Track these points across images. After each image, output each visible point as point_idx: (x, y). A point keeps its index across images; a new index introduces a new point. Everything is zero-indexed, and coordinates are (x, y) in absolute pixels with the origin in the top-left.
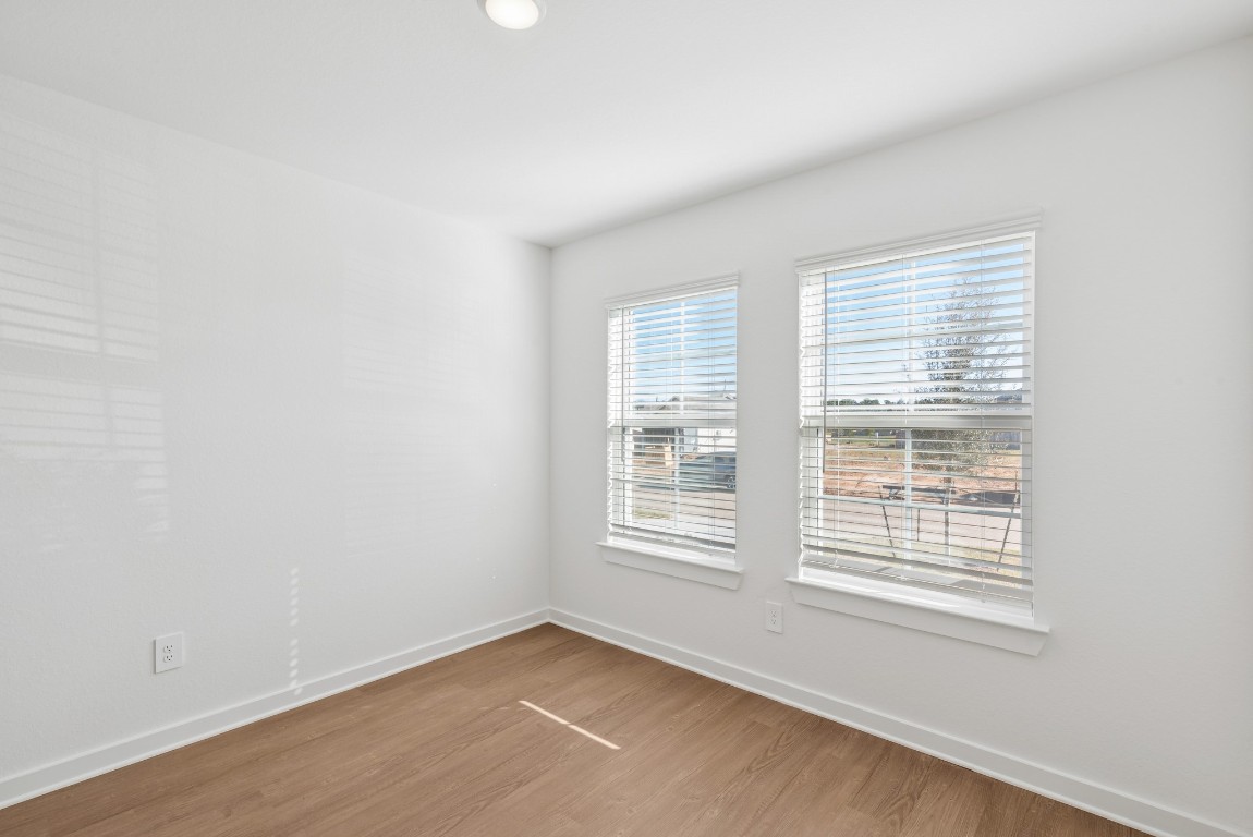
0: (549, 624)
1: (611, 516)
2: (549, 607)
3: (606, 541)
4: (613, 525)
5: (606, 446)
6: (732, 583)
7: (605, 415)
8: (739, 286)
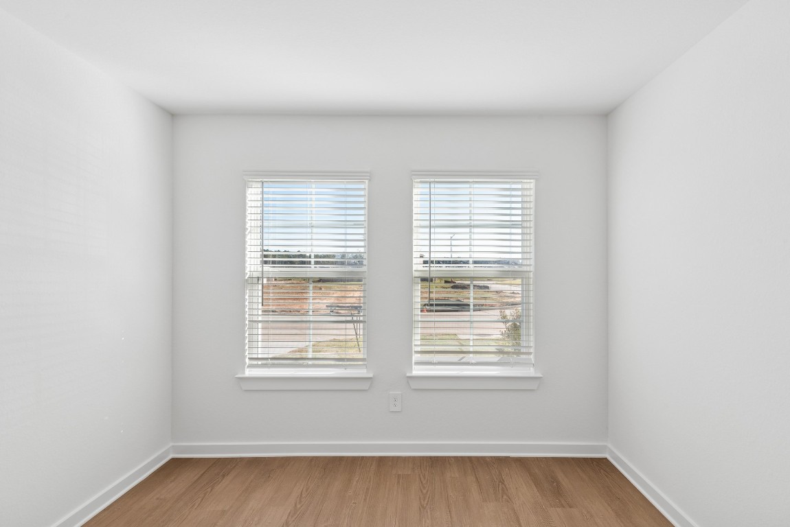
0: (173, 460)
1: (247, 353)
2: (171, 444)
3: (244, 373)
4: (250, 359)
5: (244, 295)
6: (365, 386)
7: (244, 268)
8: (370, 180)
